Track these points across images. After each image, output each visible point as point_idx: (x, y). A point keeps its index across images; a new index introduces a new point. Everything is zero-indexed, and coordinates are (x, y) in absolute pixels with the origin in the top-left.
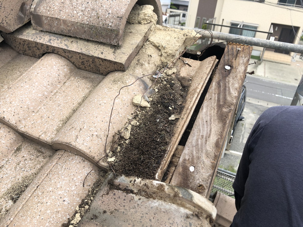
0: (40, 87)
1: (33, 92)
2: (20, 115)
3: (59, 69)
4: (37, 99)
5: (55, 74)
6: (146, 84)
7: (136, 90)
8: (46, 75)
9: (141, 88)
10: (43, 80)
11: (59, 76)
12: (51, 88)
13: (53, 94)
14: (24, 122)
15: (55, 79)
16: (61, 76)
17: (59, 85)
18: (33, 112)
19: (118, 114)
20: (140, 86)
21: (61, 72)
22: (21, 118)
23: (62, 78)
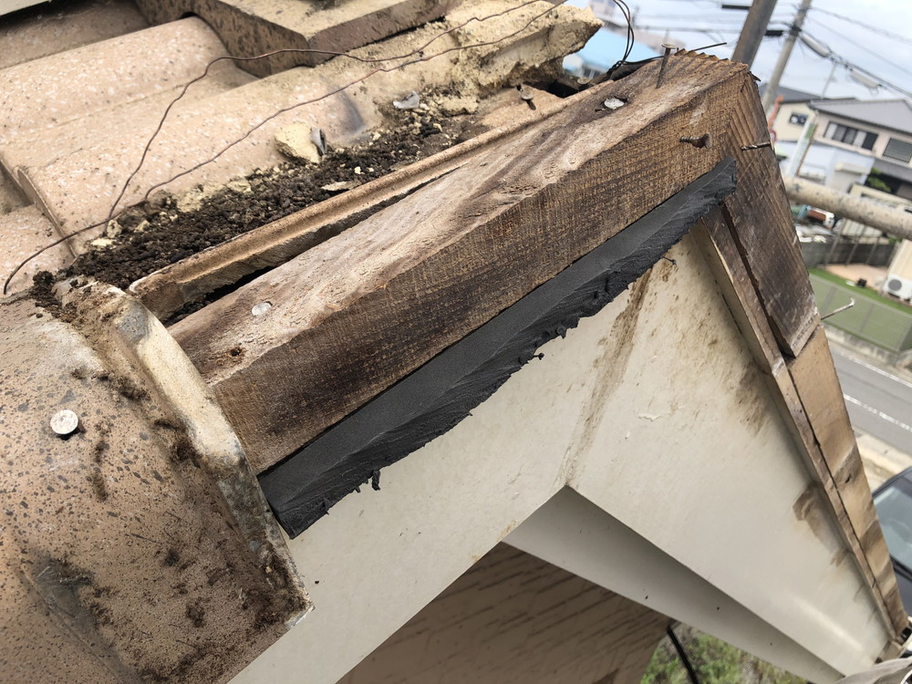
0: (103, 70)
1: (80, 76)
2: (14, 114)
3: (180, 49)
4: (80, 95)
5: (163, 55)
6: (359, 116)
7: (311, 115)
8: (140, 51)
9: (333, 117)
10: (123, 60)
11: (170, 64)
12: (135, 84)
13: (130, 99)
14: (15, 133)
15: (157, 68)
16: (178, 67)
17: (160, 85)
18: (54, 120)
19: (209, 151)
20: (332, 111)
21: (183, 59)
22: (12, 120)
23: (177, 74)
